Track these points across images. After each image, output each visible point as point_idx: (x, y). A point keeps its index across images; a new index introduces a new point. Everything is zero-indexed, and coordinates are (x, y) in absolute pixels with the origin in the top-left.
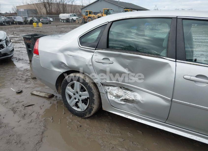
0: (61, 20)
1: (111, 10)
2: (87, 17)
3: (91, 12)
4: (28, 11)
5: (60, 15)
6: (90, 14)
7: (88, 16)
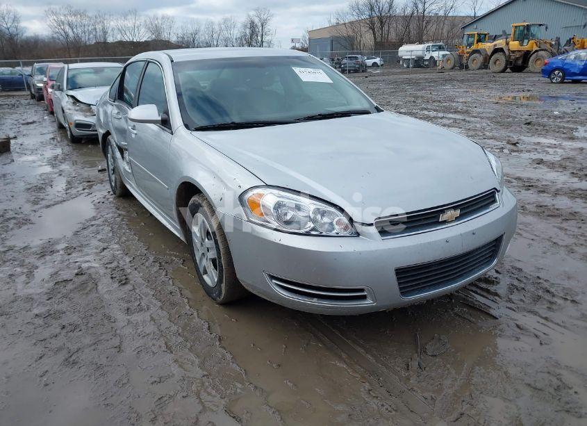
0: (401, 62)
1: (540, 25)
2: (468, 50)
3: (486, 35)
4: (332, 41)
5: (401, 49)
6: (479, 41)
7: (474, 47)
